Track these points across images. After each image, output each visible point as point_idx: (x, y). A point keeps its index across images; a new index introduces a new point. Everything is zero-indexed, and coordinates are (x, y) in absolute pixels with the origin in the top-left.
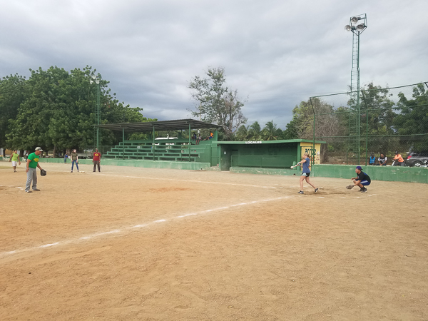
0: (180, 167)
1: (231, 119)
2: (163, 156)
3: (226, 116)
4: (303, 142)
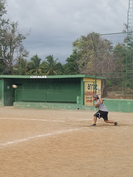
1: (12, 51)
3: (6, 49)
4: (86, 78)
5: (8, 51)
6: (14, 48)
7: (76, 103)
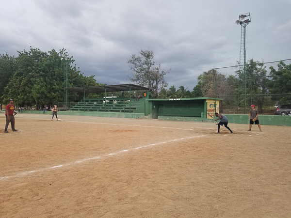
0: (123, 116)
1: (157, 84)
2: (112, 109)
4: (208, 99)
5: (155, 83)
6: (158, 82)
7: (201, 117)
